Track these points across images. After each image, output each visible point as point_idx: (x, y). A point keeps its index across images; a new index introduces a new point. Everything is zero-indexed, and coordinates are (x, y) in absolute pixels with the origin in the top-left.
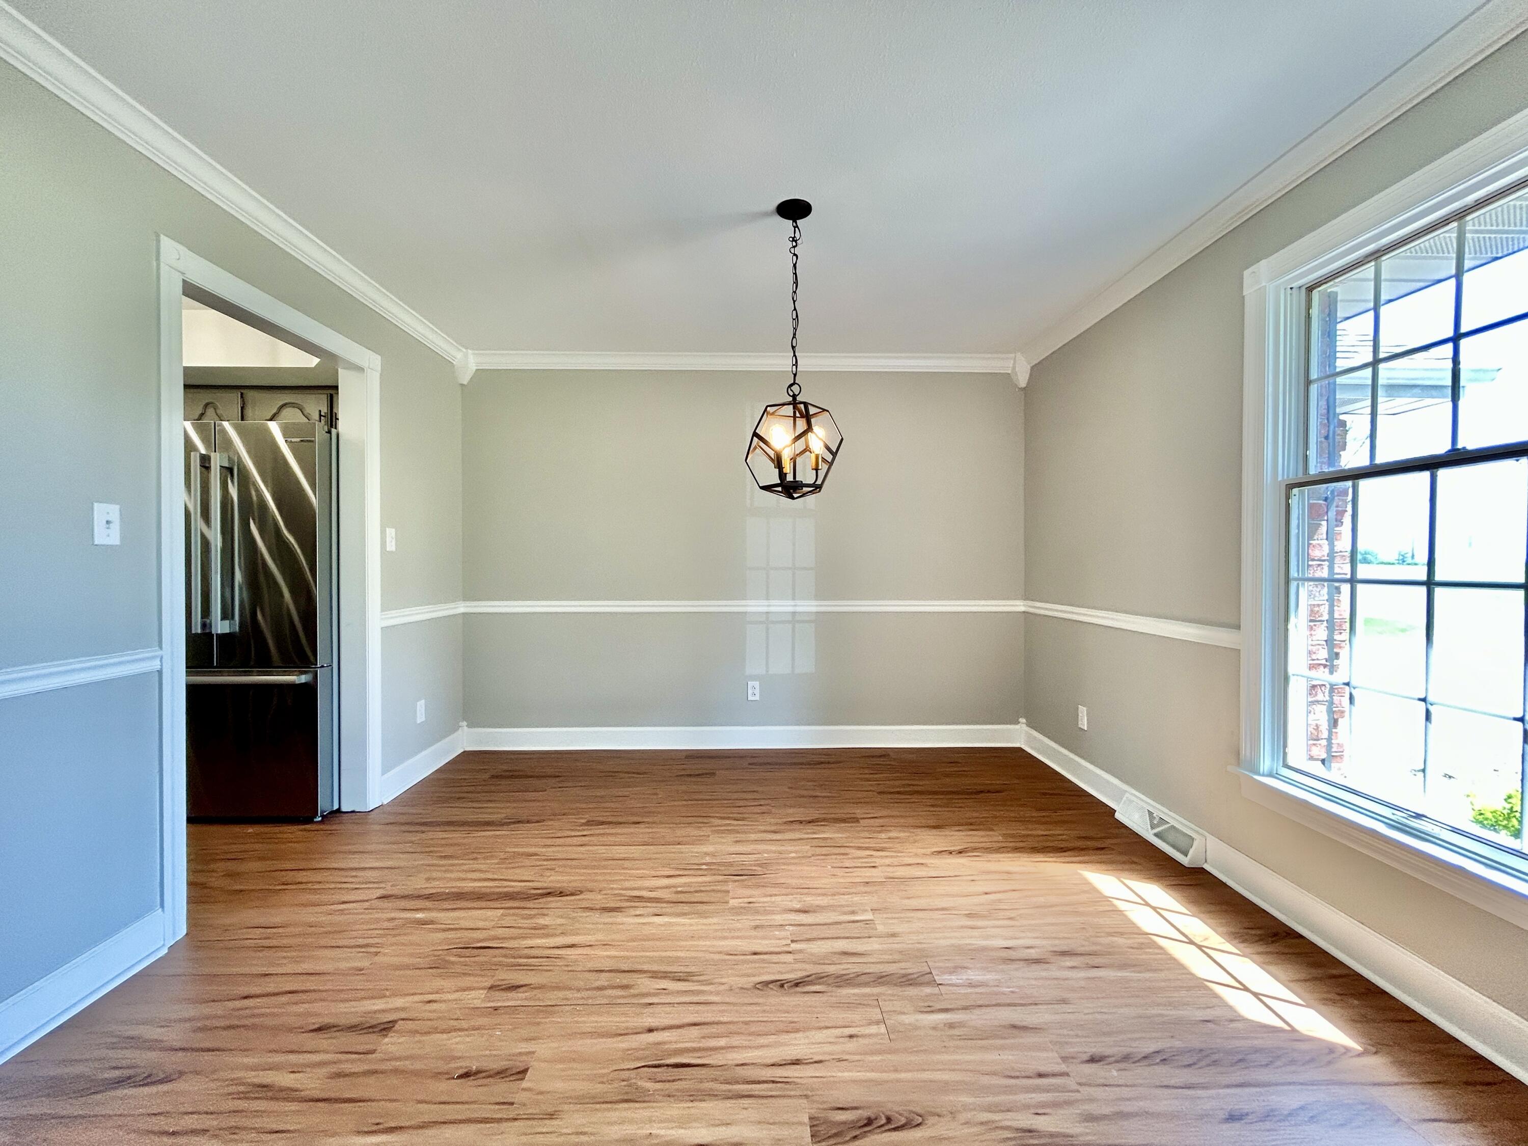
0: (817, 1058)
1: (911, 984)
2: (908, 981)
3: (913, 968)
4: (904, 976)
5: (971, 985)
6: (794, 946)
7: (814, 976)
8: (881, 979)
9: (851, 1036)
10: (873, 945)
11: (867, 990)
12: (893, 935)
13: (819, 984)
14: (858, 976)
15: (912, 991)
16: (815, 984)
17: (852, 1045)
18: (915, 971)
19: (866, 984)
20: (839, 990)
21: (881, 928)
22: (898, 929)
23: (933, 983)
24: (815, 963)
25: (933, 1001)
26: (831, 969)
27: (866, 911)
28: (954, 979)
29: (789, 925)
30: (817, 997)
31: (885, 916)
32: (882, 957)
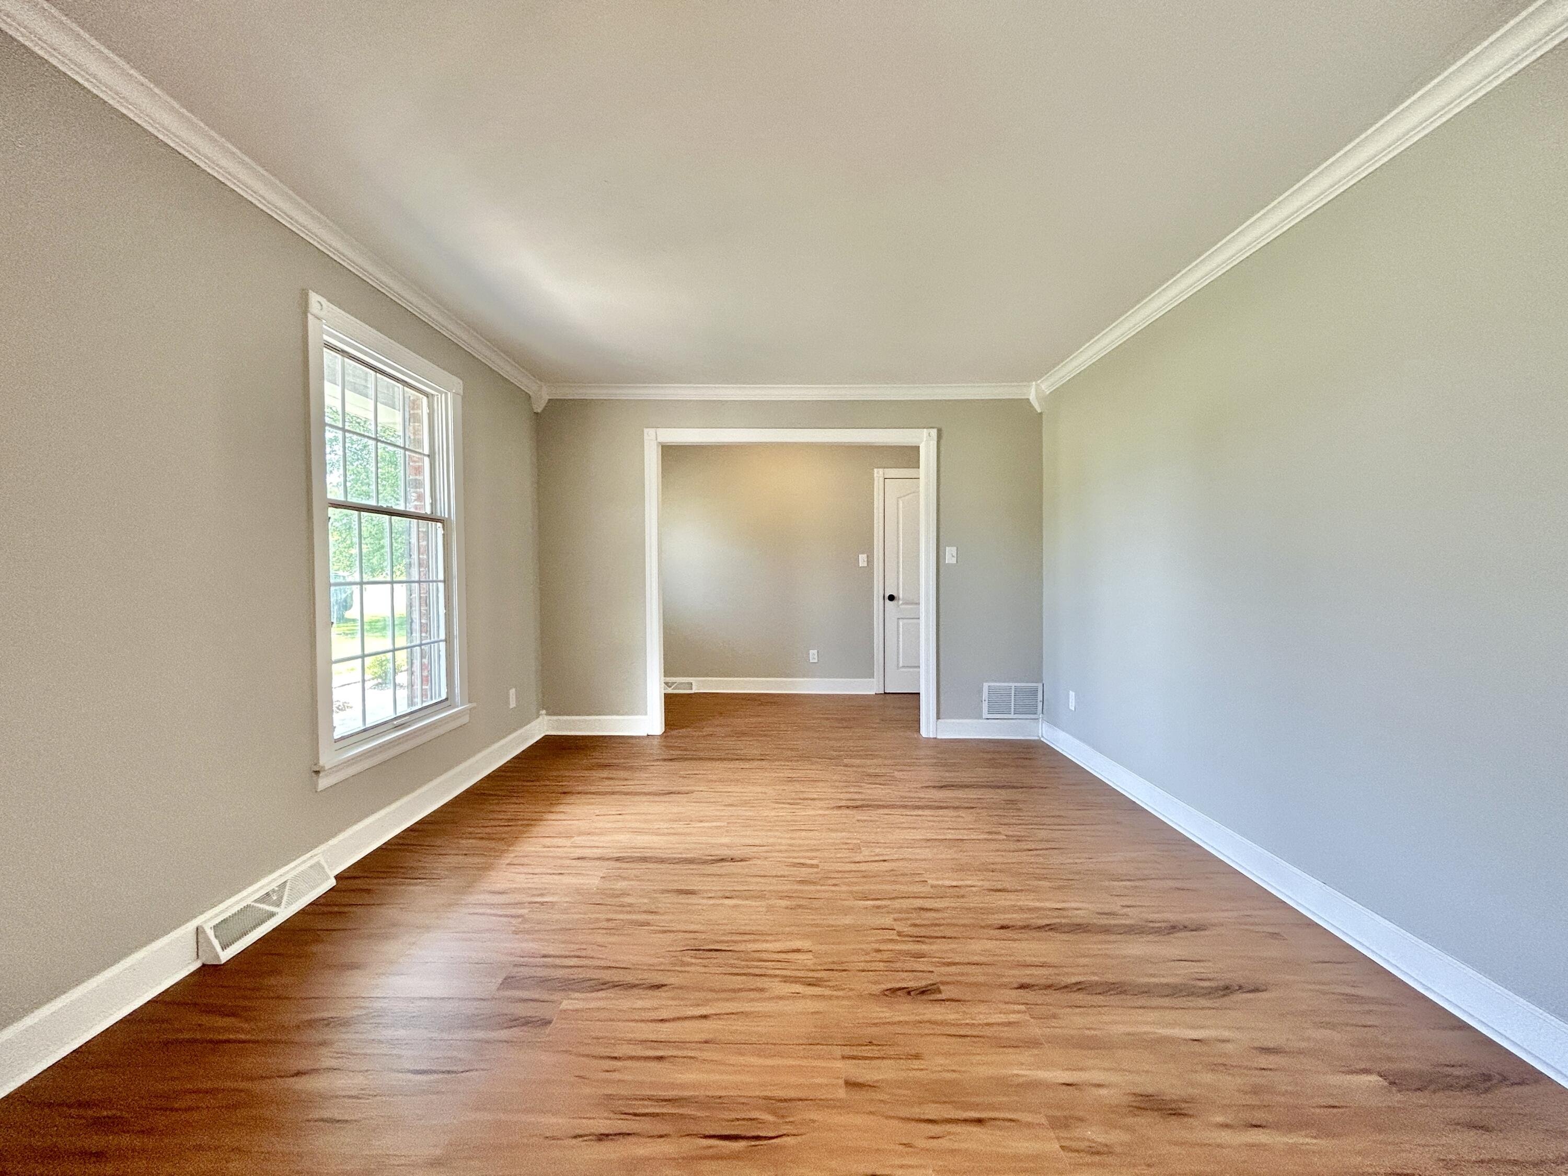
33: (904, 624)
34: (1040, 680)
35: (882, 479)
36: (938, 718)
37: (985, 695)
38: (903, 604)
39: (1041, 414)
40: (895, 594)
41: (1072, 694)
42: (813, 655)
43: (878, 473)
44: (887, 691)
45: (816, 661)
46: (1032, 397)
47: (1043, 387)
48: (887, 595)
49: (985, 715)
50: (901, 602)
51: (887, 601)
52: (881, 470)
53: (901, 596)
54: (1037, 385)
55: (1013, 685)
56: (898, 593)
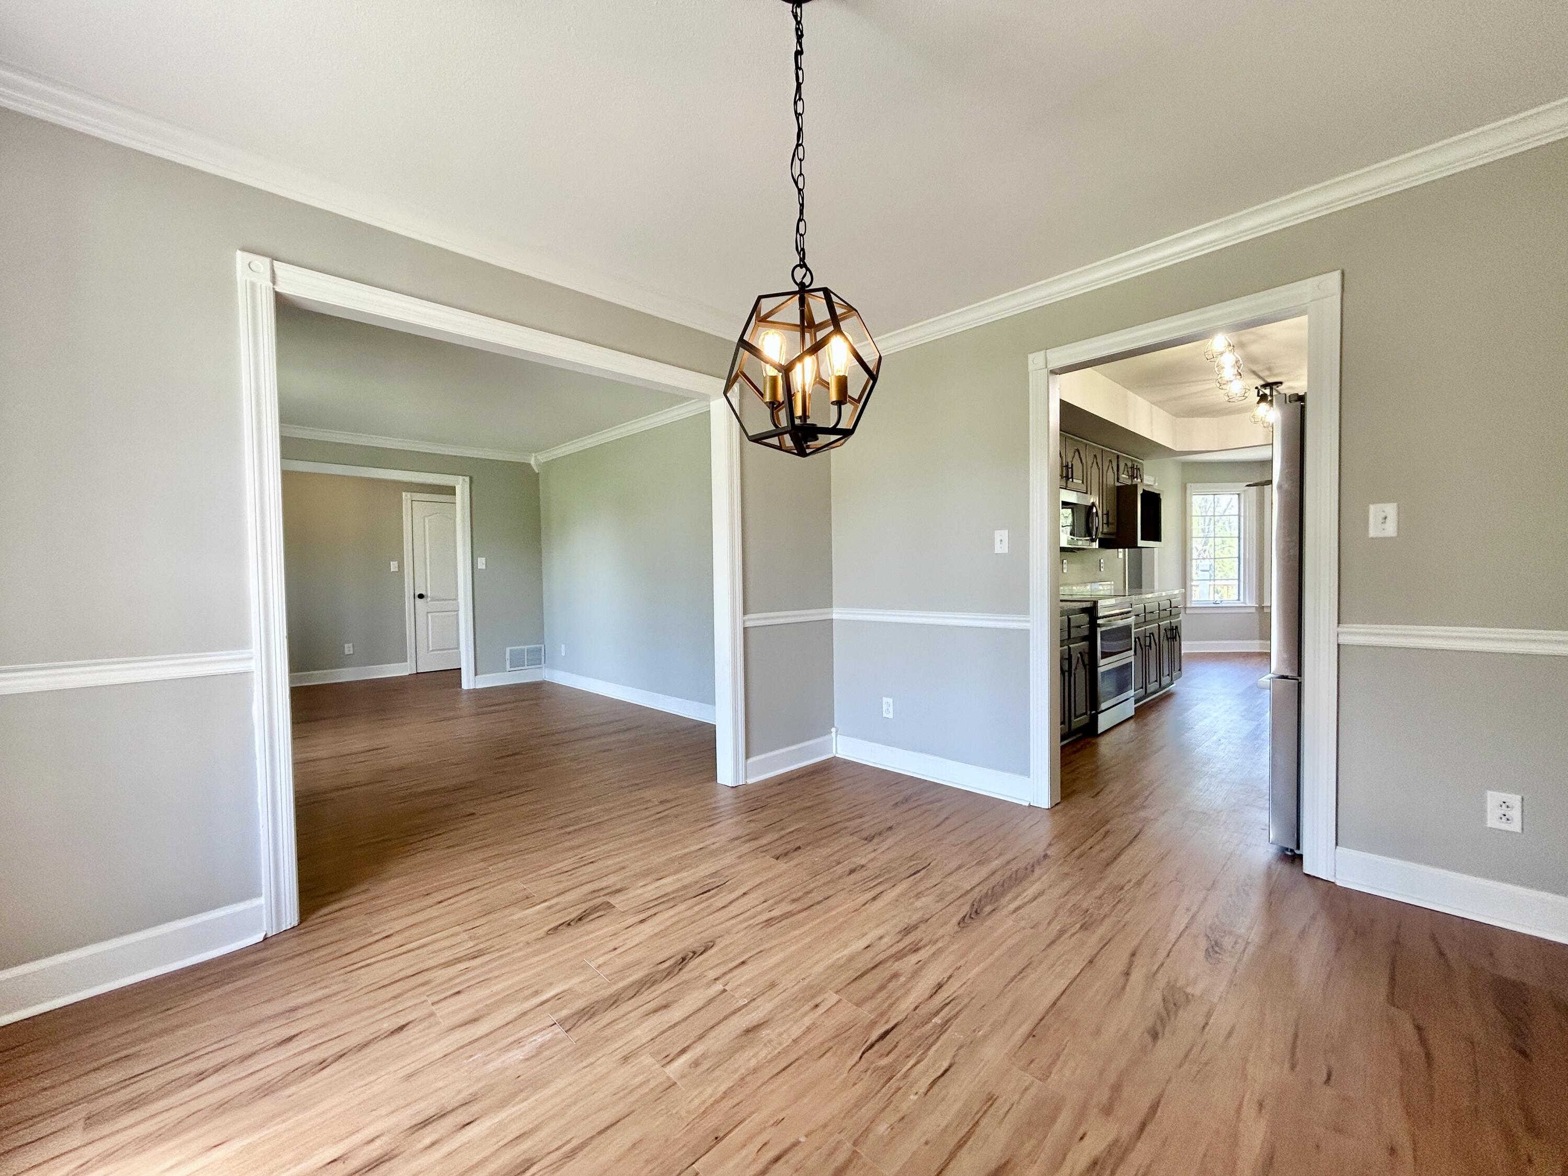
0: (630, 929)
1: (583, 1010)
2: (588, 1013)
3: (588, 1028)
4: (593, 1015)
5: (518, 1041)
6: (719, 987)
7: (676, 971)
8: (614, 1001)
9: (615, 949)
10: (643, 1032)
11: (621, 985)
12: (626, 1059)
13: (666, 969)
14: (638, 992)
15: (580, 1004)
16: (670, 966)
17: (611, 945)
18: (584, 1026)
19: (625, 989)
20: (647, 972)
21: (647, 1060)
22: (626, 1071)
23: (562, 1022)
24: (686, 982)
25: (559, 1004)
26: (665, 986)
27: (683, 1076)
28: (539, 1039)
29: (745, 1005)
30: (661, 958)
31: (652, 1084)
32: (627, 1022)
33: (432, 616)
34: (543, 643)
35: (409, 501)
36: (476, 674)
37: (508, 656)
38: (431, 601)
39: (538, 474)
40: (424, 593)
41: (563, 646)
42: (348, 649)
43: (406, 496)
44: (419, 671)
45: (351, 652)
46: (532, 462)
47: (539, 457)
48: (417, 594)
49: (508, 668)
50: (429, 599)
51: (417, 599)
52: (409, 494)
53: (429, 595)
54: (535, 456)
55: (526, 647)
56: (427, 591)
